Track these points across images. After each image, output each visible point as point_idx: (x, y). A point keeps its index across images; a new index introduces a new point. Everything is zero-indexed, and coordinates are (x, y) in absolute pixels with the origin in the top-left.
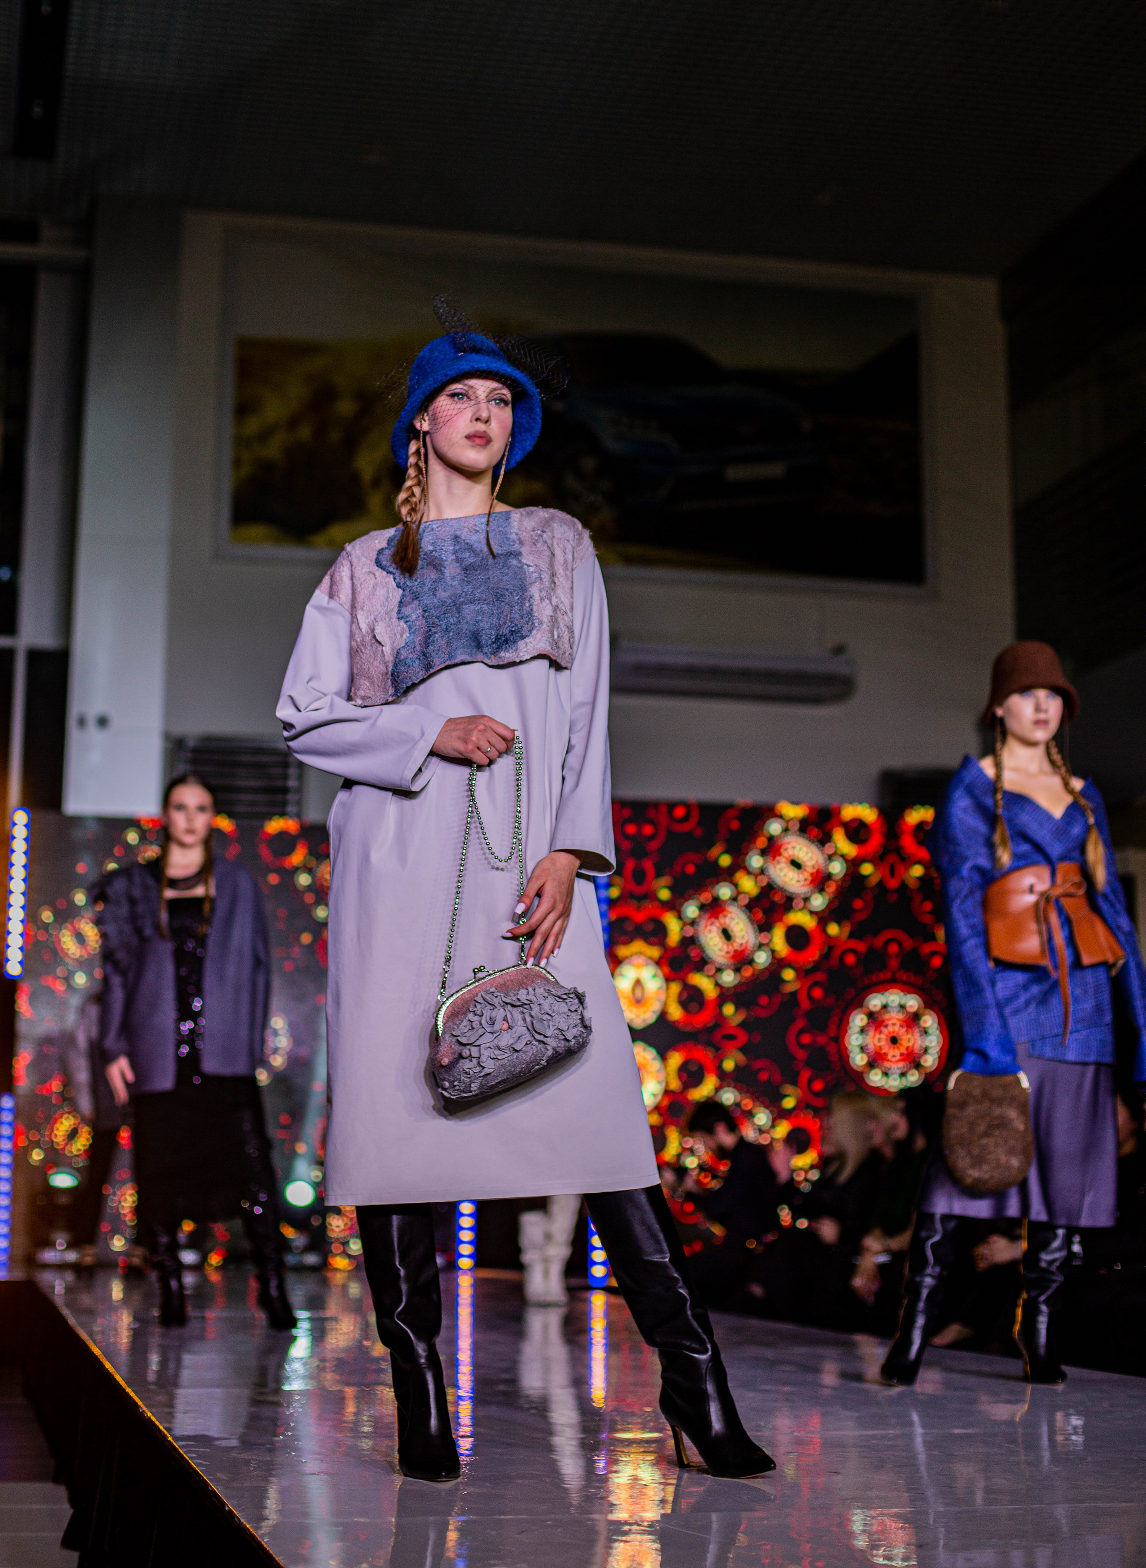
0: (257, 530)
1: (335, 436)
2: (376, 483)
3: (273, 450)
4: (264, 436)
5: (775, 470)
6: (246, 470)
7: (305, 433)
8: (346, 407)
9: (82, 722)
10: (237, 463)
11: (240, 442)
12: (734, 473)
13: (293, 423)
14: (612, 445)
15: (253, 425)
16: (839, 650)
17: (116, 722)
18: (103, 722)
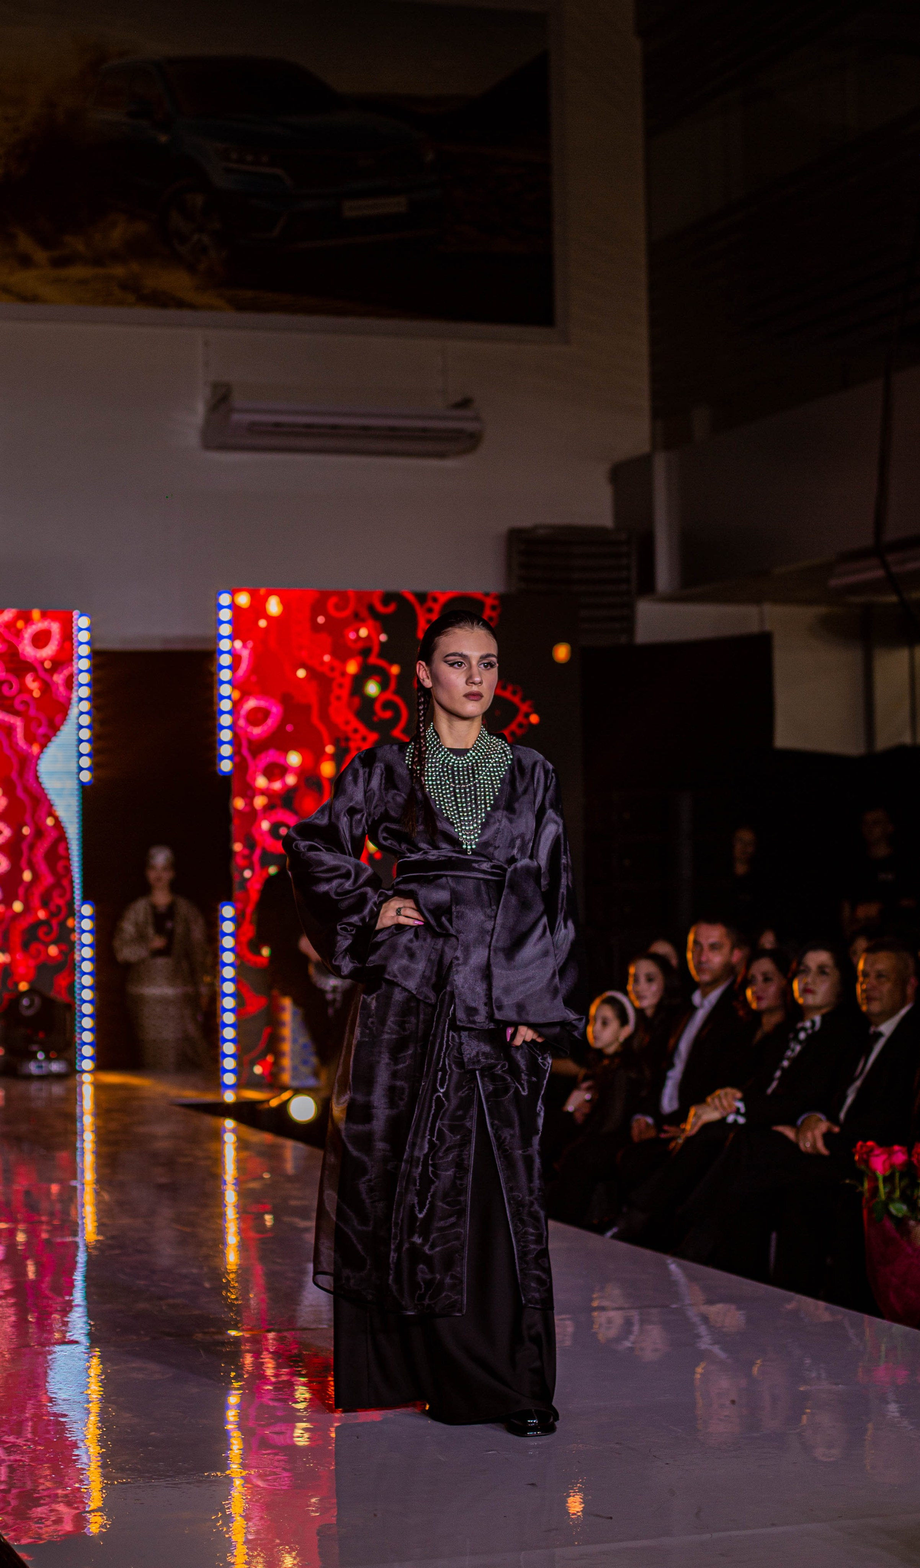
5: (397, 204)
12: (351, 209)
14: (220, 180)
16: (464, 404)
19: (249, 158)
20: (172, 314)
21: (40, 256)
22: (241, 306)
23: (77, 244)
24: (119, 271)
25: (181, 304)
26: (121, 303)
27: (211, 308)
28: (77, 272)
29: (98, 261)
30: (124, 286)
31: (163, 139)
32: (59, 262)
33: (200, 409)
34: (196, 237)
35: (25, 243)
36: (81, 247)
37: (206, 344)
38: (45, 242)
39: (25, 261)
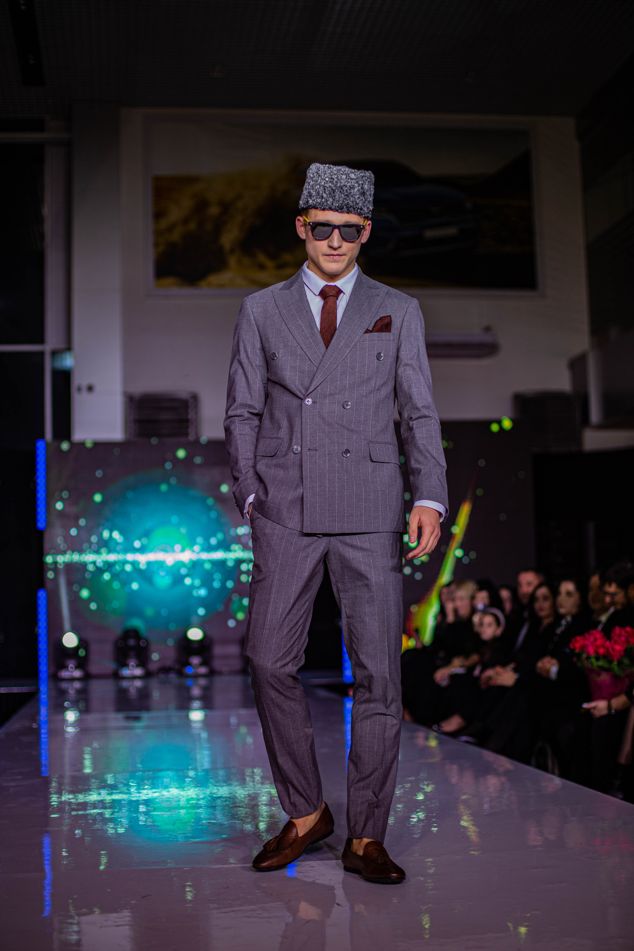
0: (169, 281)
1: (209, 226)
2: (232, 251)
3: (176, 236)
4: (171, 229)
5: (452, 231)
6: (162, 248)
7: (192, 226)
8: (214, 211)
9: (79, 389)
10: (156, 244)
11: (158, 233)
12: (429, 234)
13: (186, 221)
15: (164, 223)
16: (488, 329)
17: (98, 388)
18: (90, 389)
21: (270, 264)
32: (279, 267)
35: (262, 258)
38: (273, 256)
39: (262, 267)
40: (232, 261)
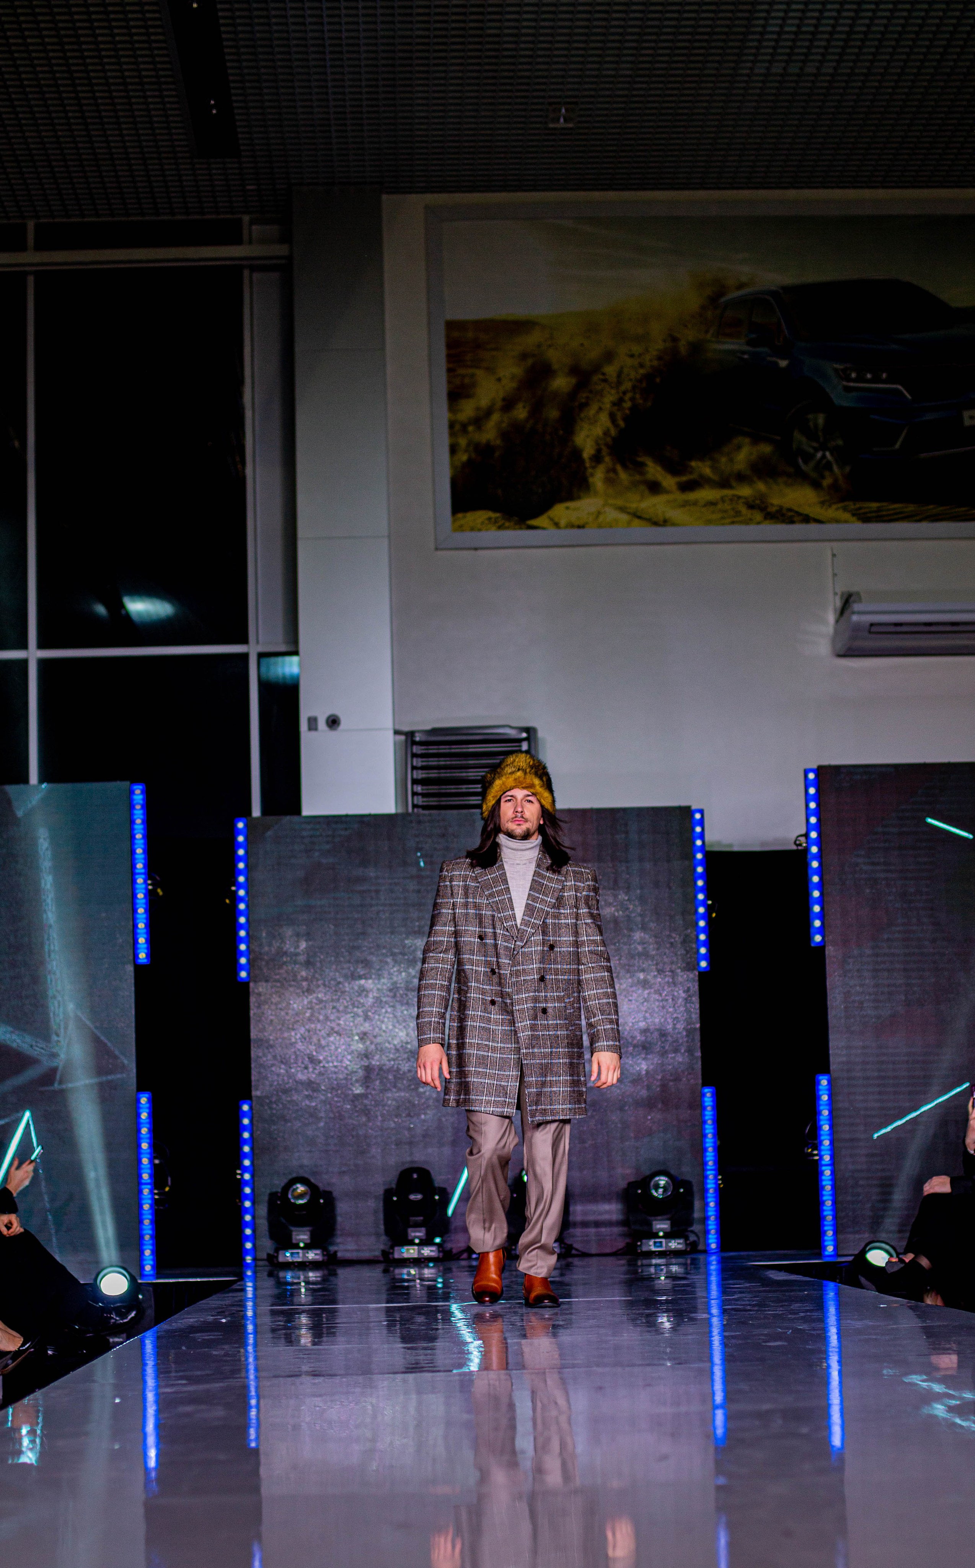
0: (479, 517)
1: (553, 414)
2: (597, 458)
3: (489, 434)
4: (479, 421)
6: (465, 458)
7: (521, 413)
8: (561, 383)
9: (313, 724)
10: (453, 450)
11: (455, 428)
13: (508, 404)
14: (841, 399)
15: (468, 409)
17: (347, 722)
18: (333, 722)
19: (869, 376)
20: (798, 529)
21: (669, 481)
22: (865, 518)
23: (705, 469)
24: (745, 491)
25: (807, 519)
26: (748, 522)
27: (837, 521)
28: (706, 494)
29: (724, 484)
30: (751, 506)
31: (783, 363)
32: (686, 487)
33: (831, 618)
34: (819, 455)
35: (654, 471)
36: (707, 471)
37: (834, 555)
38: (673, 469)
39: (655, 488)
40: (598, 478)
